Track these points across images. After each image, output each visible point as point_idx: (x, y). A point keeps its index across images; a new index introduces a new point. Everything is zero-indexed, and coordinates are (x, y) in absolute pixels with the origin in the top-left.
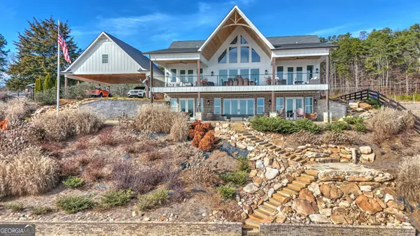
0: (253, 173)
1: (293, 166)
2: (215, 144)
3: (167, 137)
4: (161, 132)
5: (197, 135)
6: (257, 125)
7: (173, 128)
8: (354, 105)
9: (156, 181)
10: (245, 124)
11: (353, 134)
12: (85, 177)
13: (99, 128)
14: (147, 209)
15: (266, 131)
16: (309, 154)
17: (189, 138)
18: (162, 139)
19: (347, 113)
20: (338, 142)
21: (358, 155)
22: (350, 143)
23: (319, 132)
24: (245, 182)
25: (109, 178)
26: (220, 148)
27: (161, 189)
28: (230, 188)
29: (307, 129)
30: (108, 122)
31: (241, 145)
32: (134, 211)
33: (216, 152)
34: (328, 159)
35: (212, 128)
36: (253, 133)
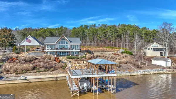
0: (67, 66)
1: (73, 64)
2: (60, 61)
3: (50, 60)
4: (49, 59)
5: (57, 60)
6: (67, 58)
7: (51, 58)
8: (85, 53)
9: (51, 68)
10: (65, 57)
11: (84, 59)
12: (38, 67)
13: (36, 59)
14: (51, 71)
15: (69, 59)
16: (76, 62)
17: (55, 60)
18: (49, 61)
19: (84, 55)
20: (81, 60)
21: (84, 62)
22: (83, 60)
23: (78, 58)
24: (66, 67)
25: (42, 68)
26: (61, 62)
27: (52, 69)
28: (64, 68)
29: (76, 58)
30: (37, 57)
31: (65, 61)
32: (49, 72)
33: (60, 63)
34: (79, 63)
35: (59, 58)
36: (67, 59)
